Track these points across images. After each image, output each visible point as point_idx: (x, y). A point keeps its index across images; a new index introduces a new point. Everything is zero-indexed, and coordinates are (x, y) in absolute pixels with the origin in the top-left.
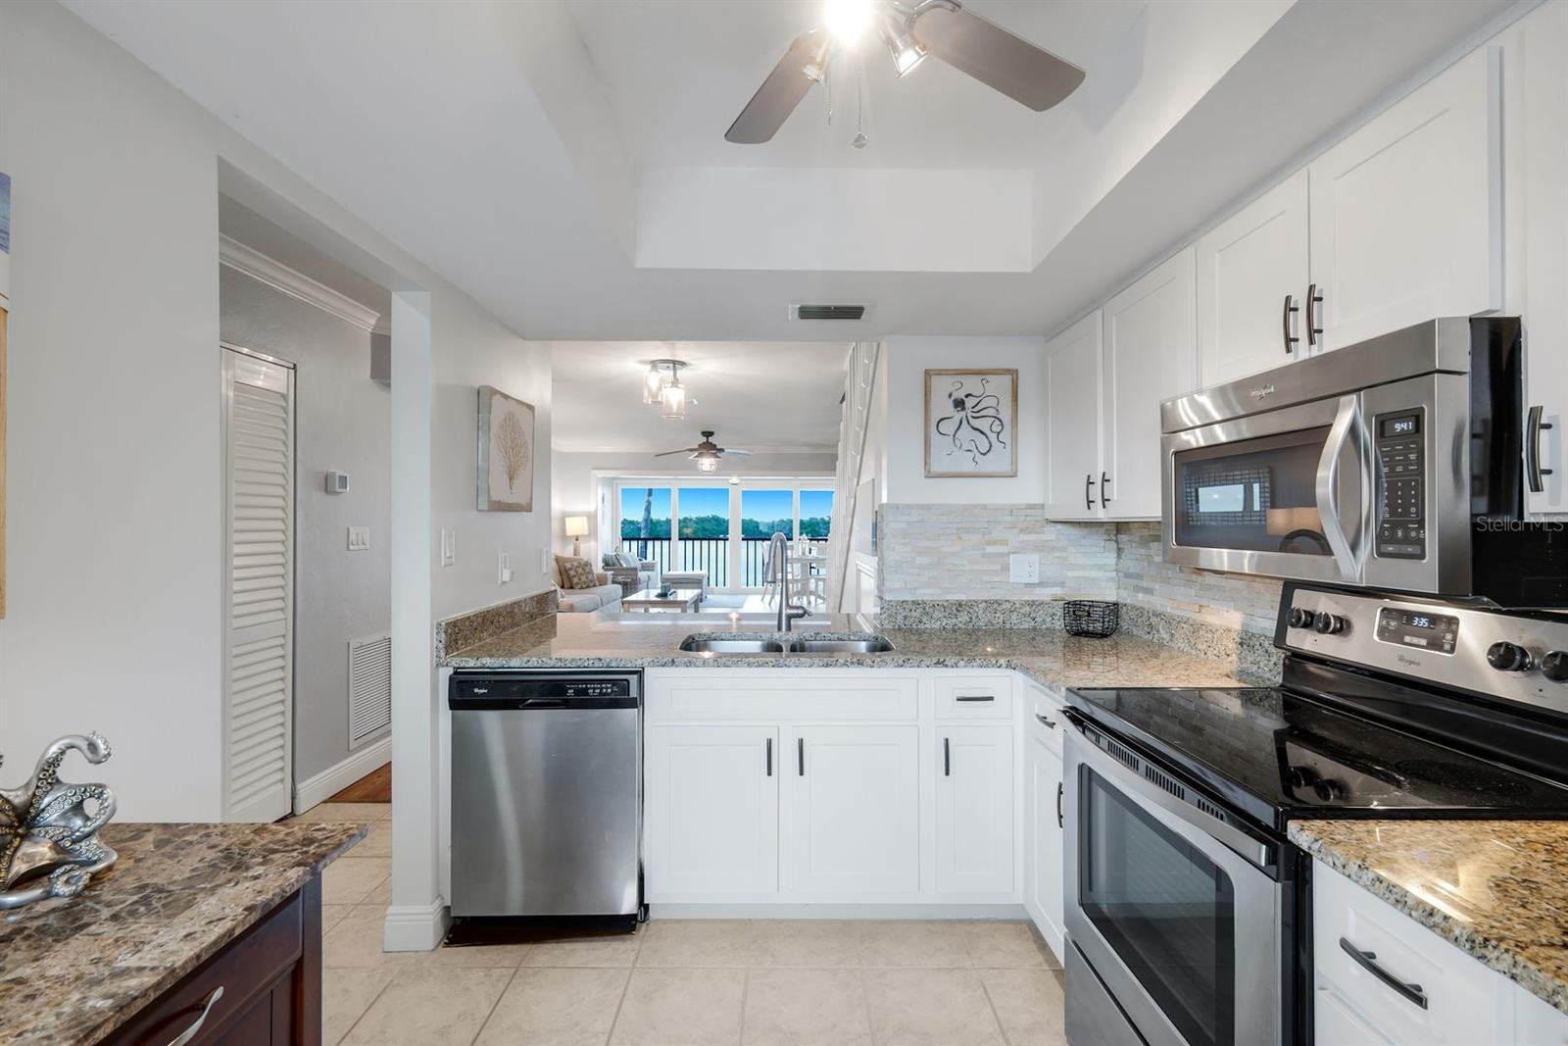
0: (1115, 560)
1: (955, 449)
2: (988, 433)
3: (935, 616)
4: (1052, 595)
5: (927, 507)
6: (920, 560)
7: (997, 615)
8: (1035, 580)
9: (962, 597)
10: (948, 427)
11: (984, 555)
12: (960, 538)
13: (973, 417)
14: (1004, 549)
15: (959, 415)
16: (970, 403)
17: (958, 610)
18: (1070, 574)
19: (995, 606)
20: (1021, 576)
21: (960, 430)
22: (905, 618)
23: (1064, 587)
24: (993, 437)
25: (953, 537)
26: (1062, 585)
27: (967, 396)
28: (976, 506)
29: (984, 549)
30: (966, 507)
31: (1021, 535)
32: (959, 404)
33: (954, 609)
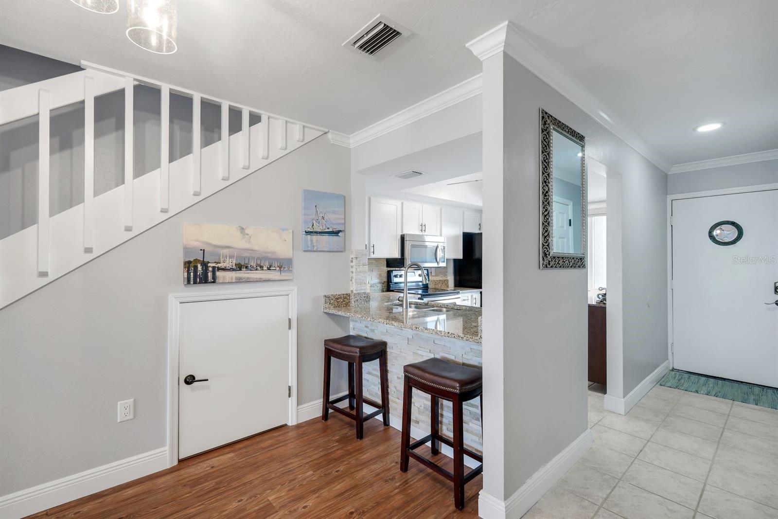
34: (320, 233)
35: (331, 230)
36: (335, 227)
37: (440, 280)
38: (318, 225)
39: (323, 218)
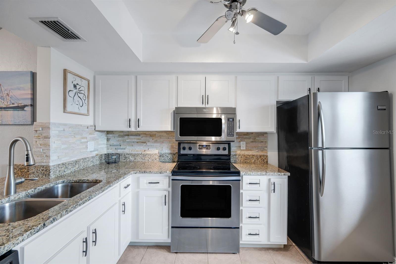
0: (106, 142)
1: (74, 103)
2: (82, 99)
3: (69, 168)
4: (96, 154)
5: (65, 125)
6: (63, 147)
7: (85, 163)
8: (93, 150)
9: (76, 159)
10: (72, 94)
11: (81, 143)
12: (75, 137)
13: (78, 92)
14: (85, 140)
15: (75, 91)
16: (78, 87)
17: (76, 164)
18: (100, 146)
19: (85, 160)
20: (90, 149)
21: (75, 96)
22: (59, 171)
23: (98, 151)
24: (83, 101)
25: (73, 137)
26: (97, 150)
27: (77, 84)
28: (79, 125)
29: (81, 140)
30: (77, 125)
31: (90, 135)
32: (75, 86)
33: (74, 164)
34: (4, 108)
35: (16, 105)
36: (20, 102)
37: (253, 155)
38: (3, 101)
39: (8, 95)
